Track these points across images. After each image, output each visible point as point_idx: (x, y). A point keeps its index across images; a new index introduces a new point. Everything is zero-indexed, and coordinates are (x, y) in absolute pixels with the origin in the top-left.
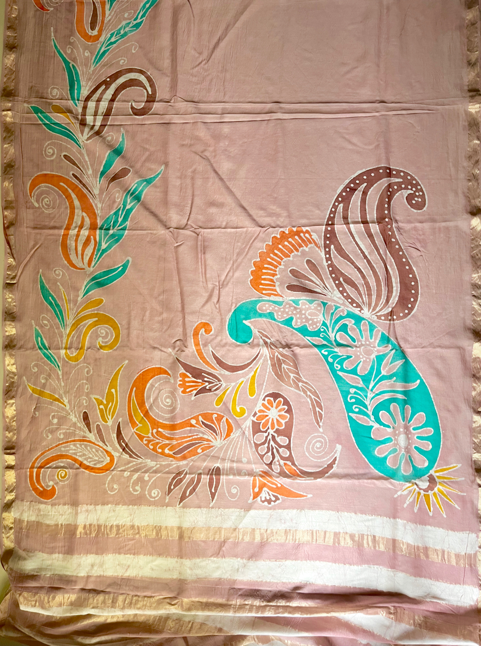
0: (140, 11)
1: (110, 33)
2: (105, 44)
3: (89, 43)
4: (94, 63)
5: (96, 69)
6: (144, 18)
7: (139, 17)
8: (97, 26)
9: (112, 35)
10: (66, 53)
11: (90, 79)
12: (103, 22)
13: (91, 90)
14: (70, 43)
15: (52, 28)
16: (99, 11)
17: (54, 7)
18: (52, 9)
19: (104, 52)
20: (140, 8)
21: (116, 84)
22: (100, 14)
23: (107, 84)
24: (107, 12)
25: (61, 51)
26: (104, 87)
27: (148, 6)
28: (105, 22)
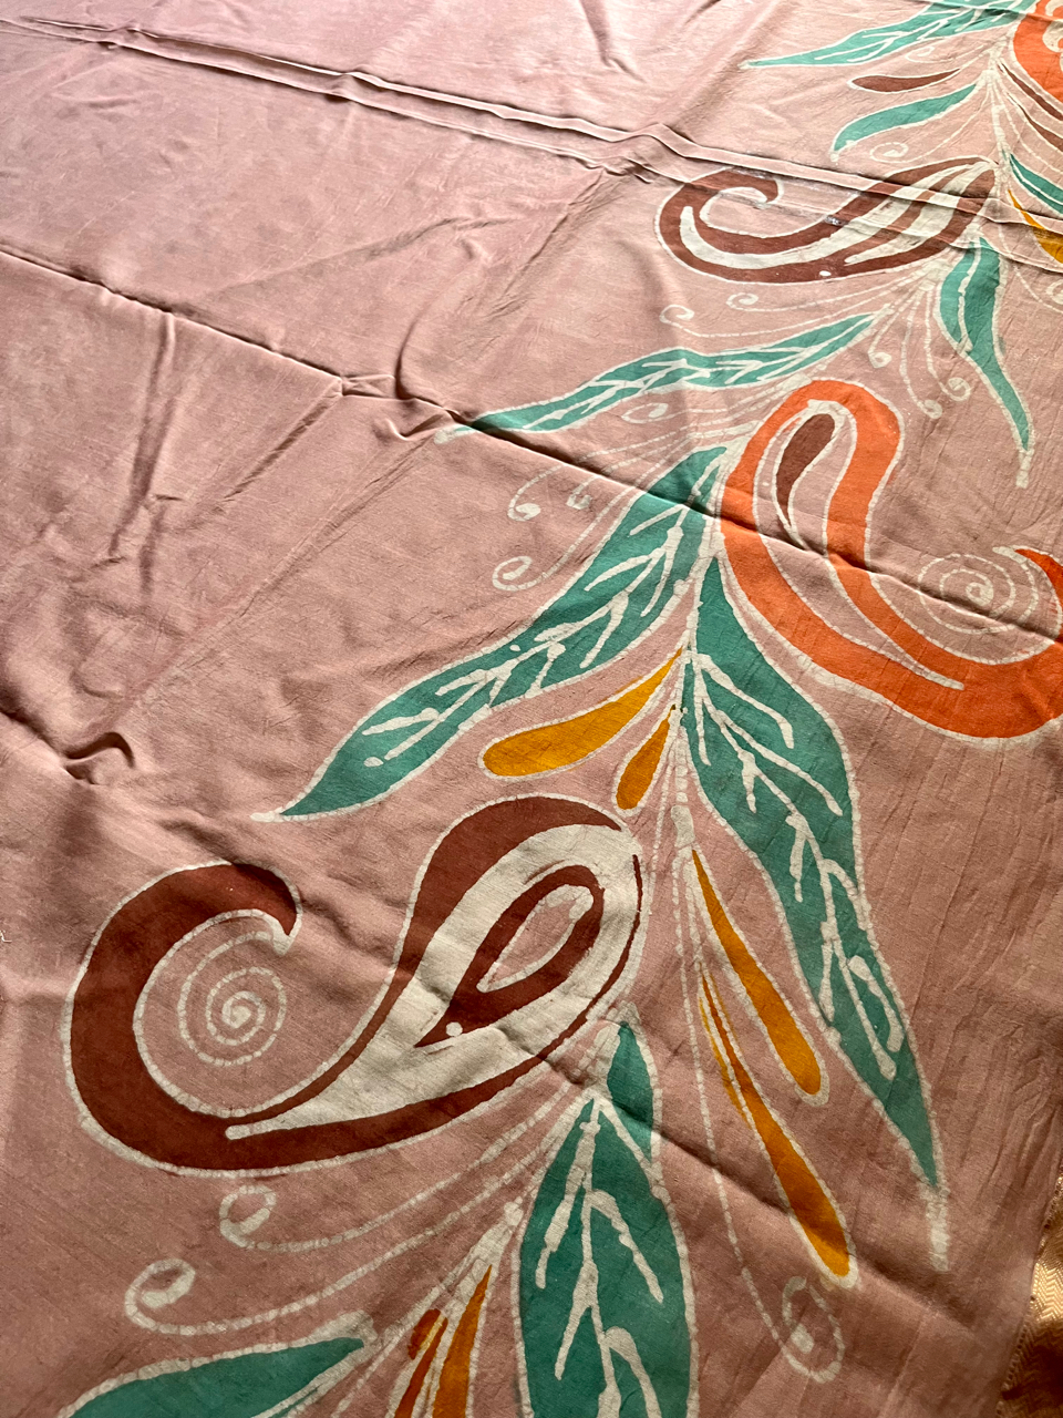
0: (593, 410)
1: (754, 384)
2: (795, 363)
3: (861, 385)
4: (866, 325)
5: (861, 308)
6: (592, 384)
7: (608, 394)
8: (801, 423)
9: (750, 377)
10: (978, 386)
11: (902, 291)
12: (772, 426)
13: (906, 266)
14: (947, 404)
15: (1022, 481)
16: (770, 463)
17: (989, 554)
18: (1001, 550)
19: (807, 341)
20: (593, 416)
21: (801, 256)
22: (773, 454)
23: (838, 265)
24: (737, 449)
25: (999, 400)
26: (851, 260)
27: (557, 415)
28: (761, 424)
